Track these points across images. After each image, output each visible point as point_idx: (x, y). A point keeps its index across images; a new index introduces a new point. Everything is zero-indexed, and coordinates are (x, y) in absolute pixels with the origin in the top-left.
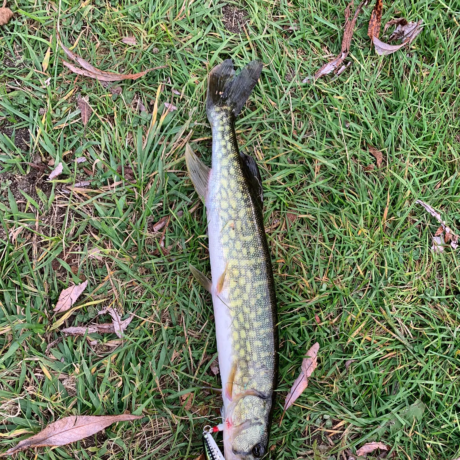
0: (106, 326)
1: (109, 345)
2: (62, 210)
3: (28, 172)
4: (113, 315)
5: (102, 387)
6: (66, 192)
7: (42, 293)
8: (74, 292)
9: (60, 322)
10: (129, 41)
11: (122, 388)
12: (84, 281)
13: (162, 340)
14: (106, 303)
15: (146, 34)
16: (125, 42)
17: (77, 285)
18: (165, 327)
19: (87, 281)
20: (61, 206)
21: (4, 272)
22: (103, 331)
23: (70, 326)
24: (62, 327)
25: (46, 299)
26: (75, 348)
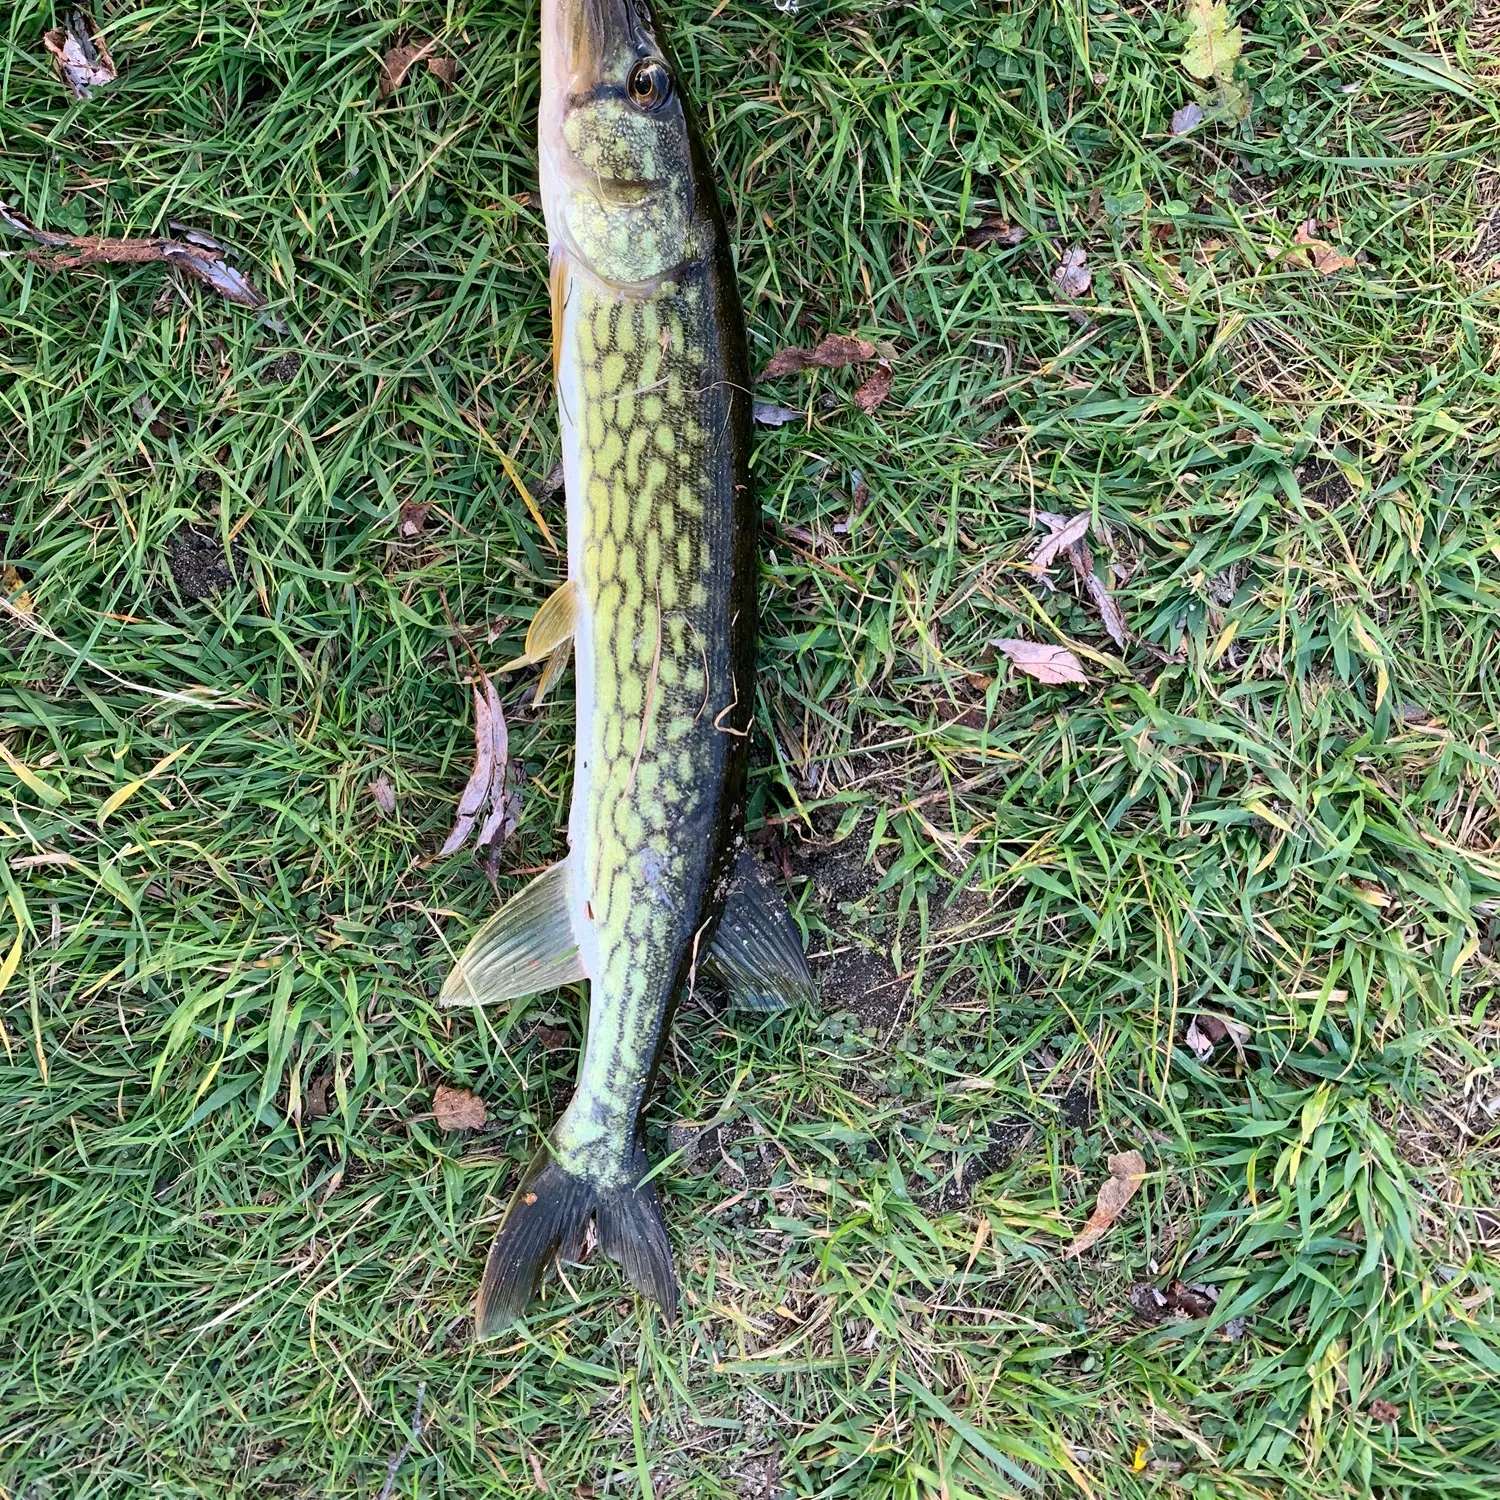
0: (1076, 560)
1: (1109, 538)
2: (860, 763)
3: (804, 878)
4: (1048, 555)
5: (1216, 510)
6: (814, 774)
7: (1061, 724)
8: (1034, 658)
9: (1106, 659)
10: (385, 795)
11: (1199, 468)
12: (997, 649)
13: (1056, 425)
14: (1028, 580)
15: (346, 764)
16: (392, 803)
17: (1010, 660)
18: (1029, 430)
19: (995, 643)
20: (851, 773)
21: (1051, 822)
22: (1090, 562)
23: (1108, 635)
24: (1117, 652)
25: (1071, 712)
26: (1148, 605)
